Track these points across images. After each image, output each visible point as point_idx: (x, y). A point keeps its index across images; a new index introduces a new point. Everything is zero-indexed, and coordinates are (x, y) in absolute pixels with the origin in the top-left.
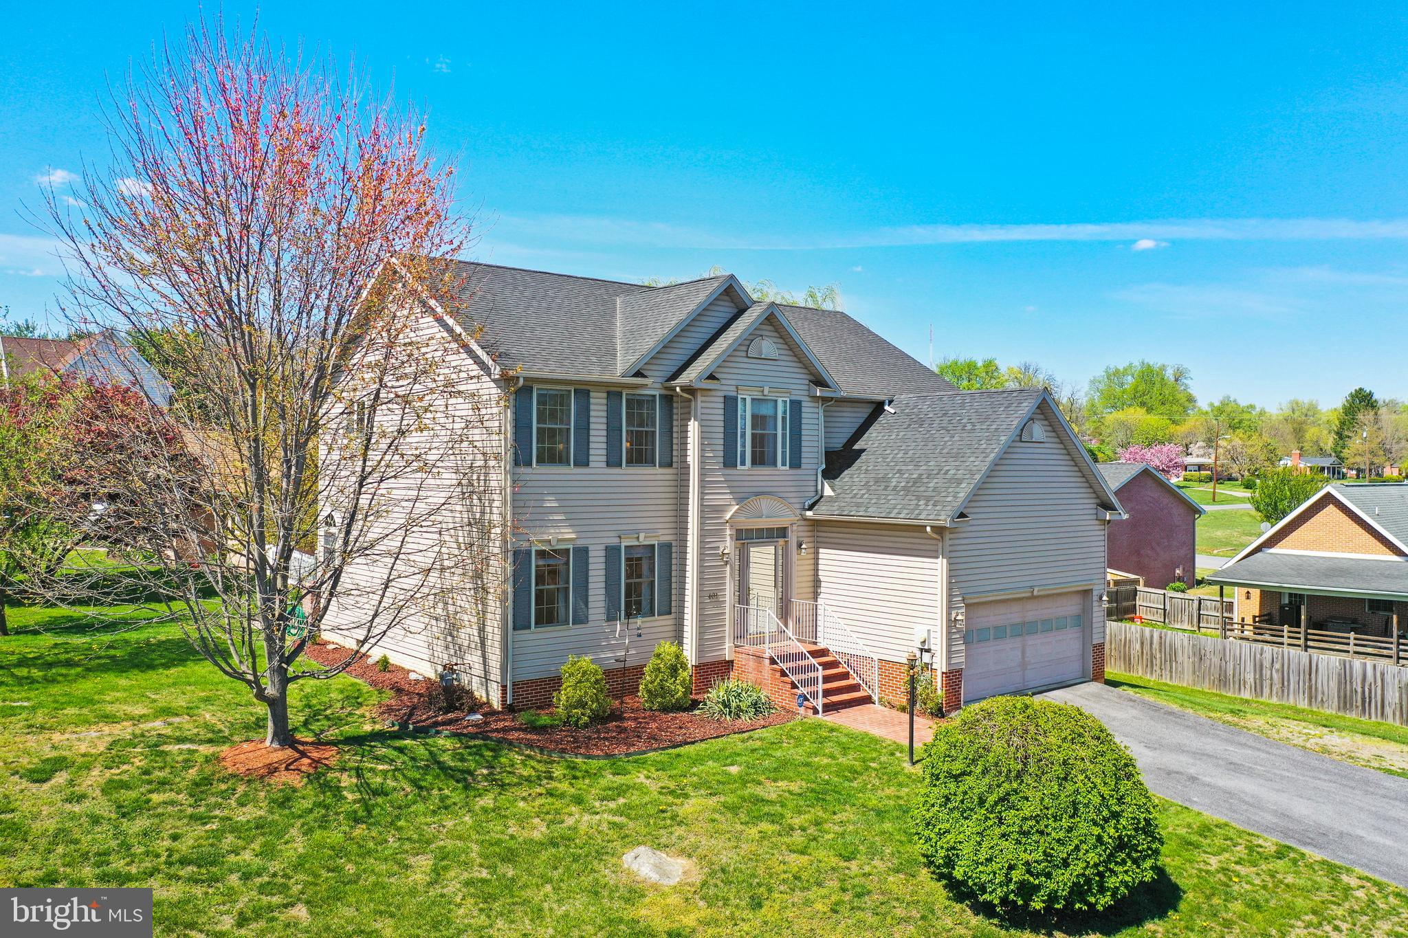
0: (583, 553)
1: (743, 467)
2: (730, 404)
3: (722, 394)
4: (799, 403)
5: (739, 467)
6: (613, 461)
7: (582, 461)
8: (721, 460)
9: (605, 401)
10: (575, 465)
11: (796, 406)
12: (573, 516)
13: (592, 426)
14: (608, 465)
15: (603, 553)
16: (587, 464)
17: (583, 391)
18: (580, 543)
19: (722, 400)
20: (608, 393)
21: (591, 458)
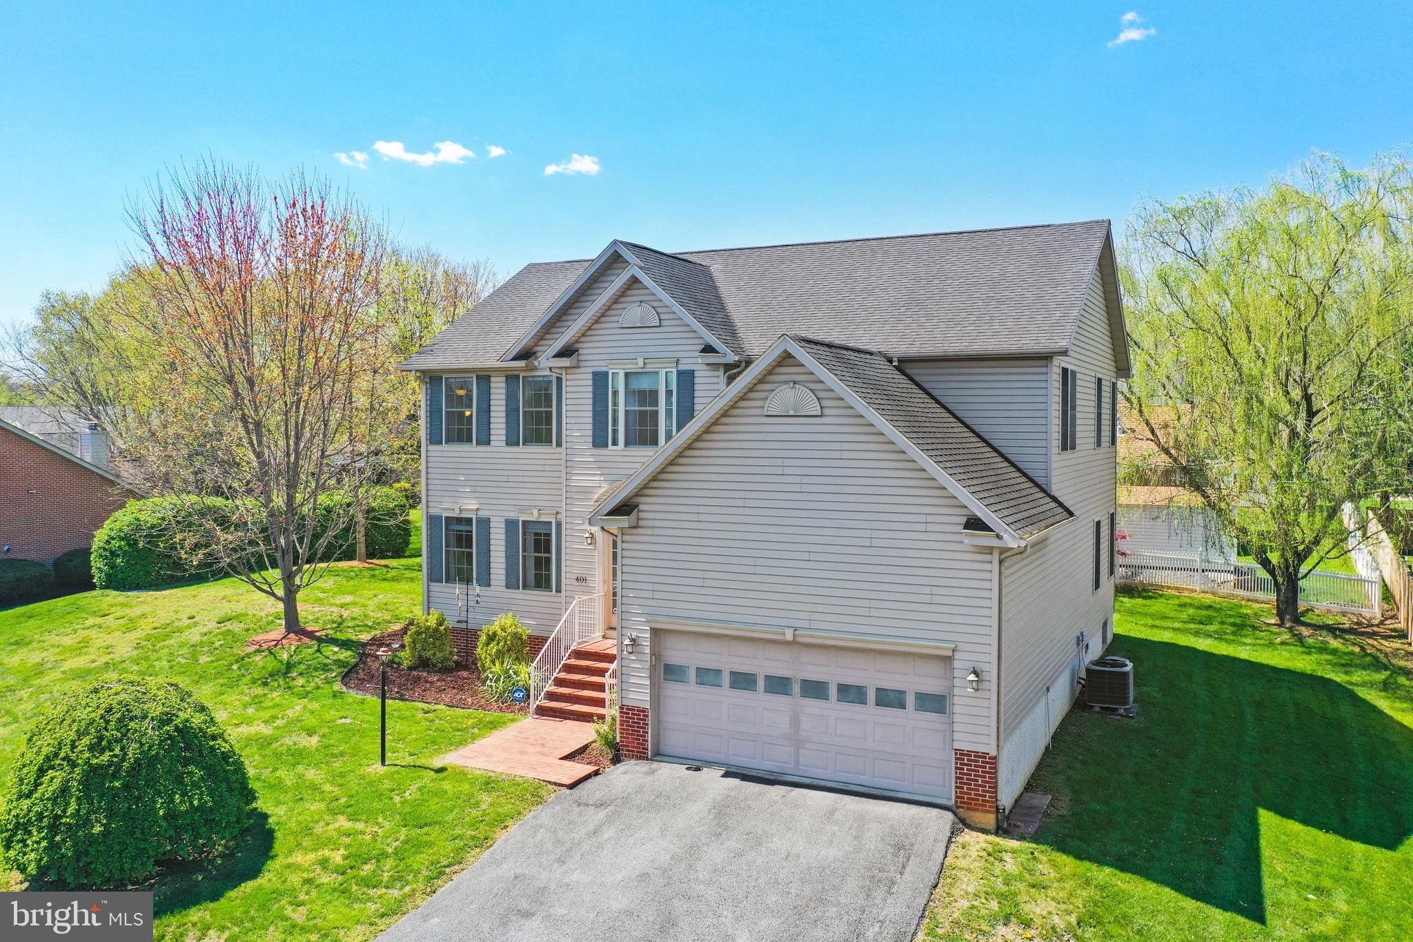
0: (485, 523)
1: (615, 448)
2: (600, 380)
3: (591, 370)
4: (691, 374)
5: (610, 447)
6: (512, 441)
7: (485, 440)
8: (590, 439)
9: (503, 385)
10: (477, 444)
11: (687, 379)
12: (478, 489)
13: (492, 408)
14: (507, 444)
15: (503, 525)
16: (488, 443)
17: (484, 378)
18: (482, 514)
19: (590, 376)
20: (507, 377)
21: (492, 438)
